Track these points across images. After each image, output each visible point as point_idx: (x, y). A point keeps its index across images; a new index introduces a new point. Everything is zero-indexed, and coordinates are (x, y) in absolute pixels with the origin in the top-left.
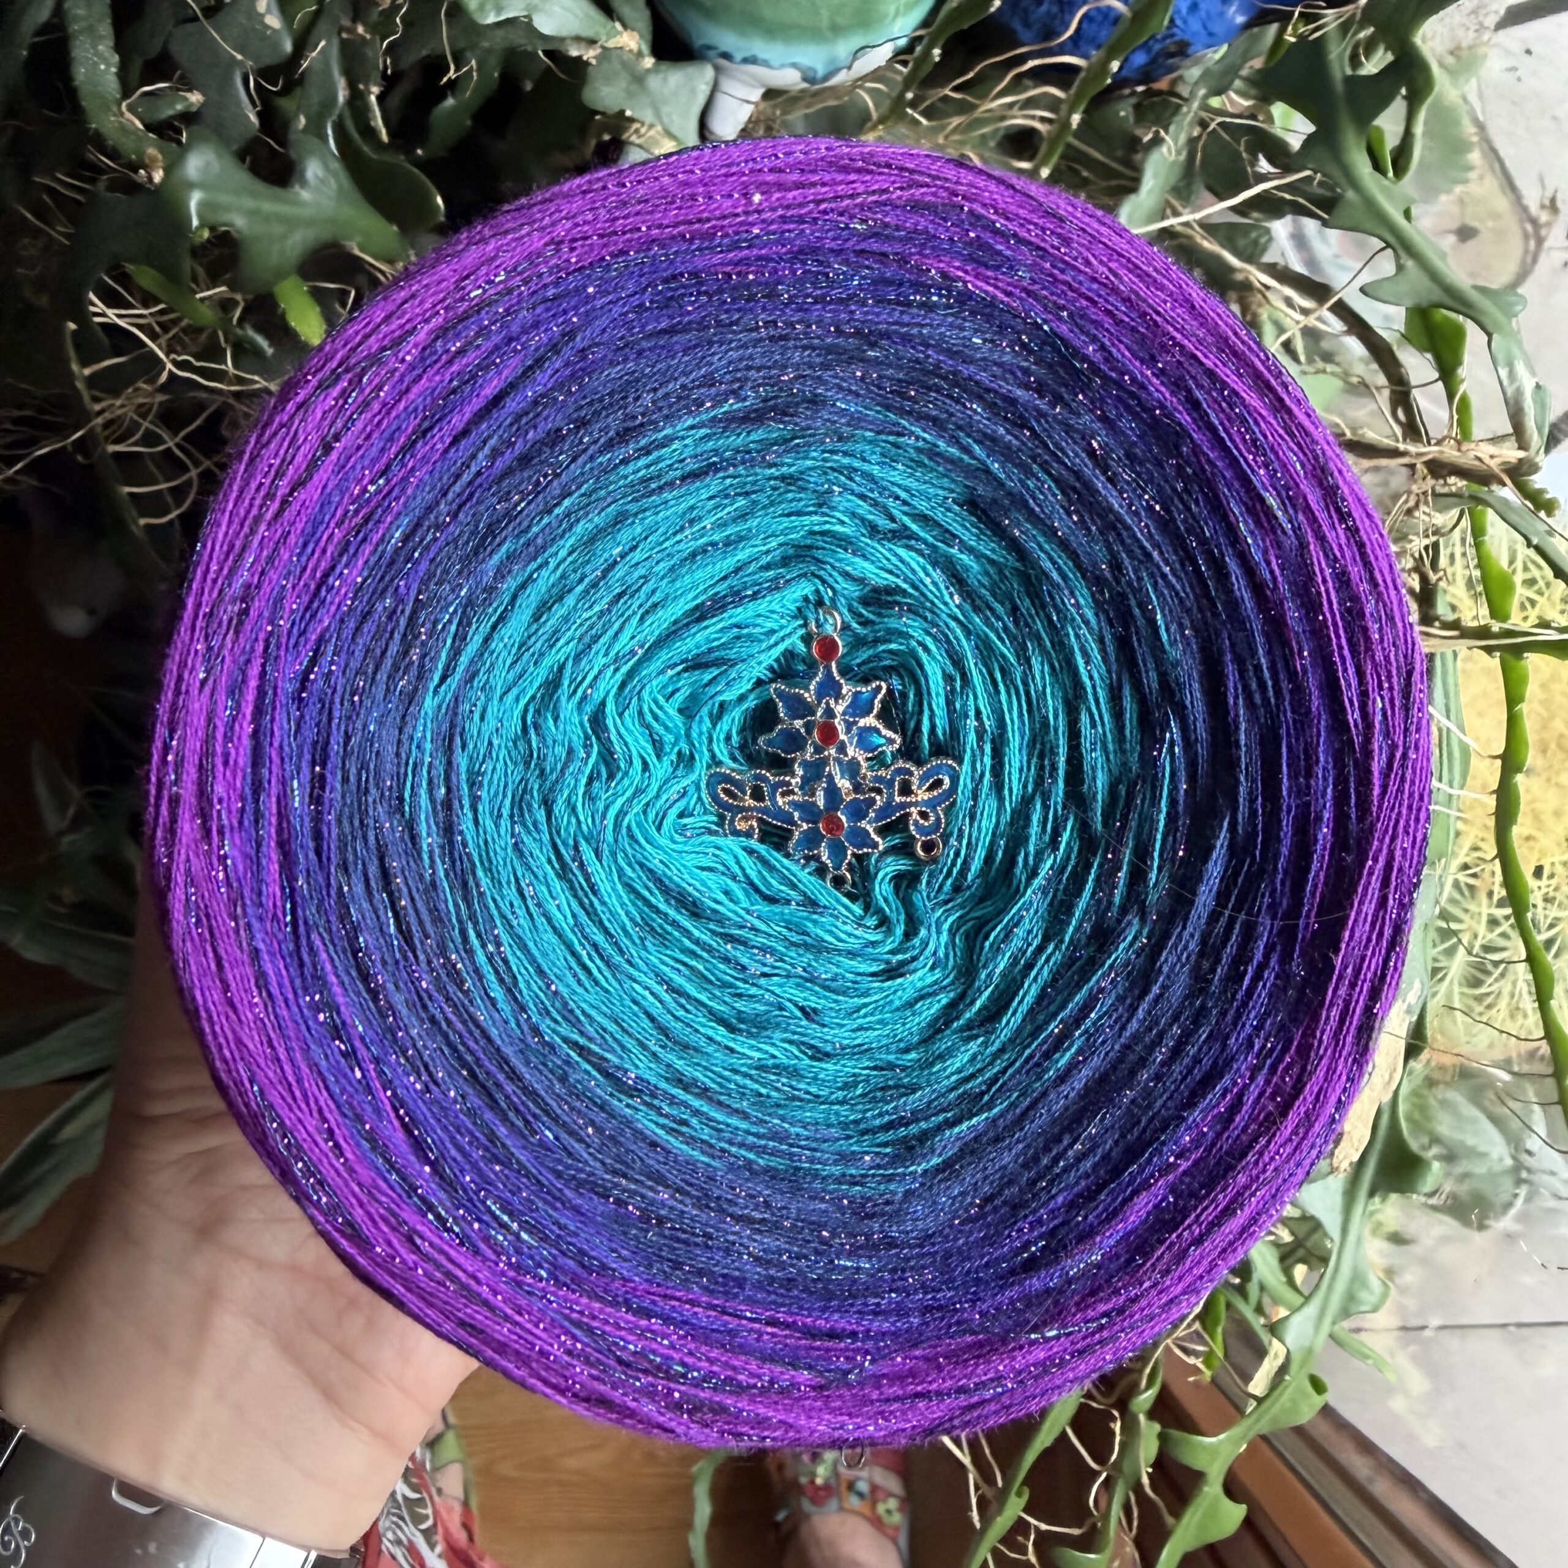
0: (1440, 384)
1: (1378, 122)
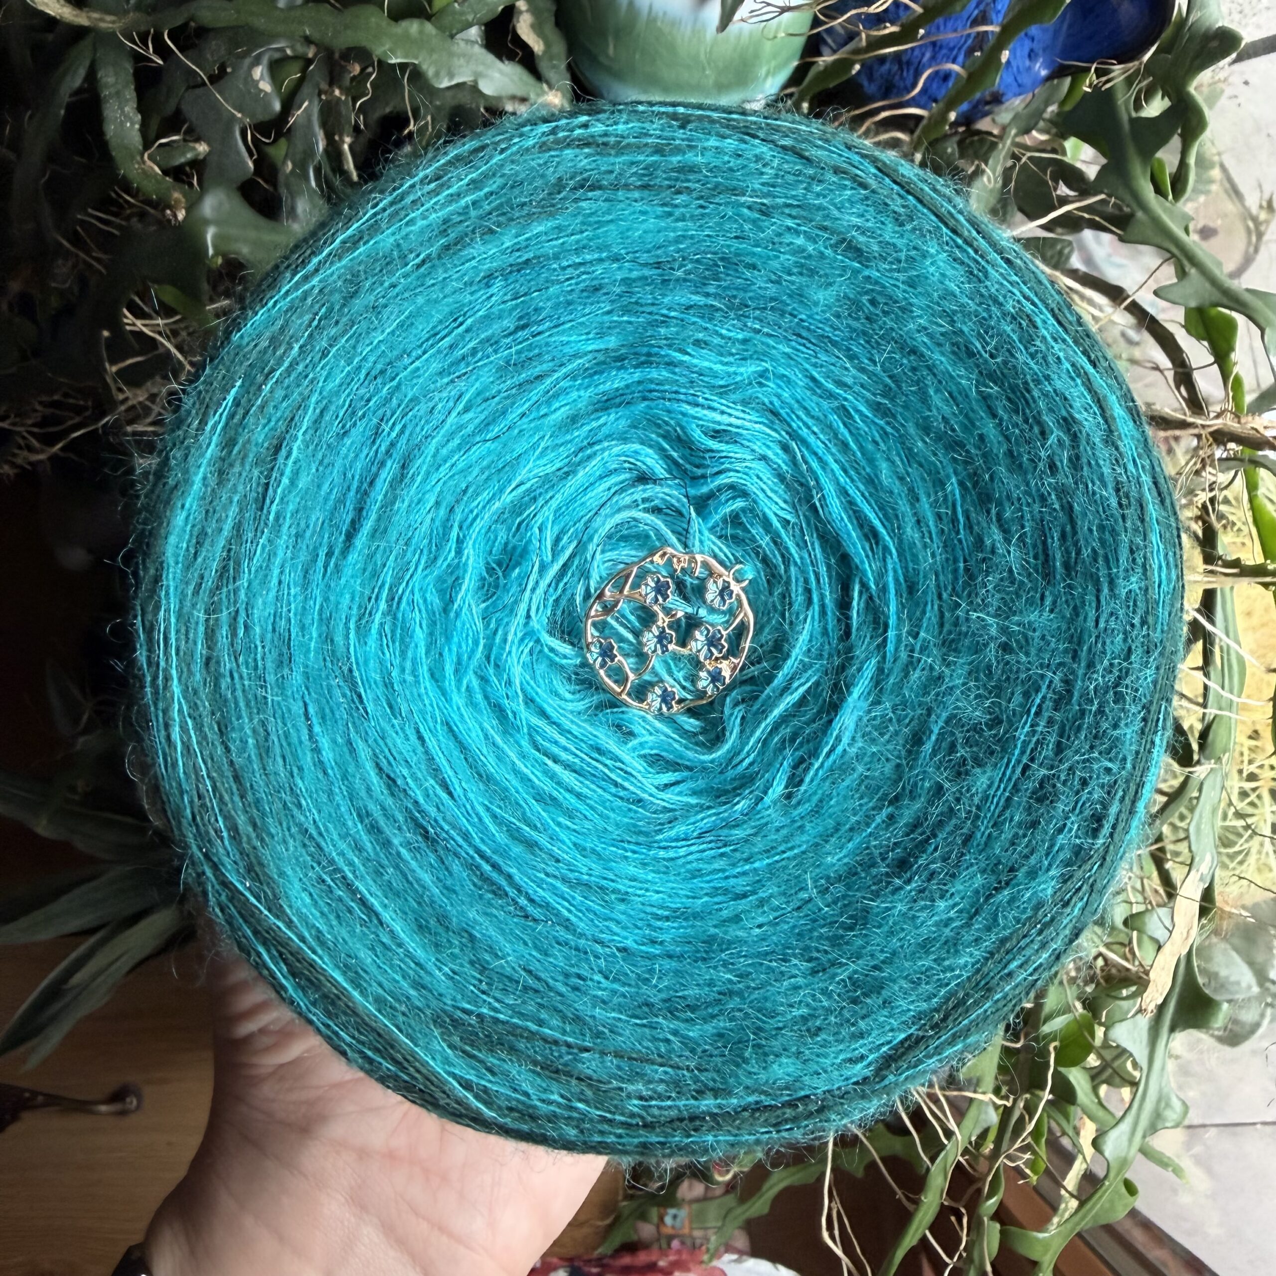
0: (1216, 366)
1: (1159, 154)
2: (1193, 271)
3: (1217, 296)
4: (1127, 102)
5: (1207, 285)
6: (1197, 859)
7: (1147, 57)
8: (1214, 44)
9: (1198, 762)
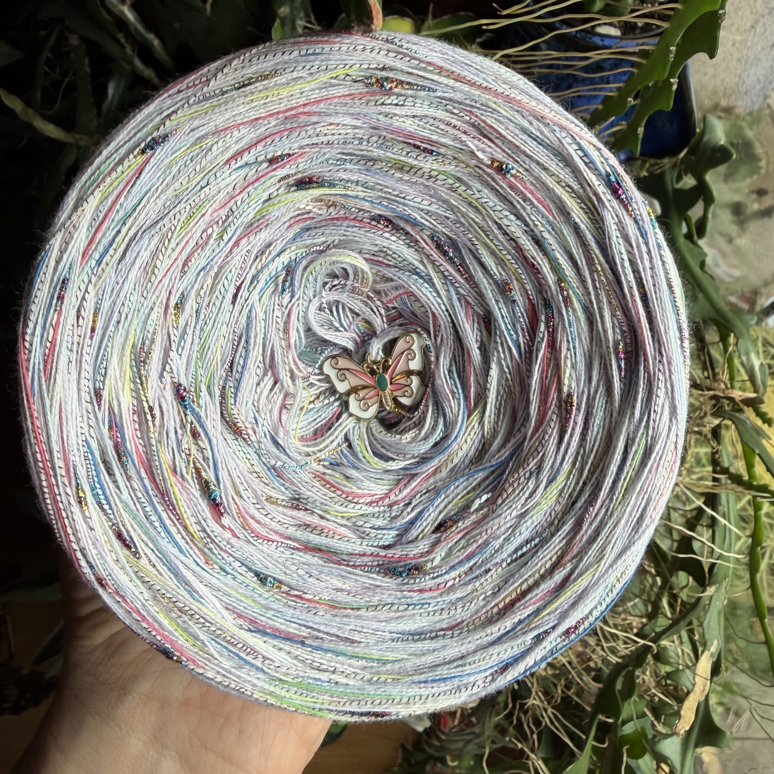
0: (721, 345)
1: (690, 213)
2: (700, 296)
3: (713, 314)
4: (672, 179)
5: (708, 306)
6: (708, 643)
7: (682, 155)
8: (718, 155)
9: (708, 585)
